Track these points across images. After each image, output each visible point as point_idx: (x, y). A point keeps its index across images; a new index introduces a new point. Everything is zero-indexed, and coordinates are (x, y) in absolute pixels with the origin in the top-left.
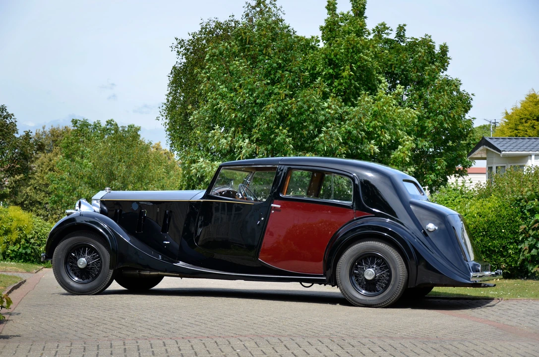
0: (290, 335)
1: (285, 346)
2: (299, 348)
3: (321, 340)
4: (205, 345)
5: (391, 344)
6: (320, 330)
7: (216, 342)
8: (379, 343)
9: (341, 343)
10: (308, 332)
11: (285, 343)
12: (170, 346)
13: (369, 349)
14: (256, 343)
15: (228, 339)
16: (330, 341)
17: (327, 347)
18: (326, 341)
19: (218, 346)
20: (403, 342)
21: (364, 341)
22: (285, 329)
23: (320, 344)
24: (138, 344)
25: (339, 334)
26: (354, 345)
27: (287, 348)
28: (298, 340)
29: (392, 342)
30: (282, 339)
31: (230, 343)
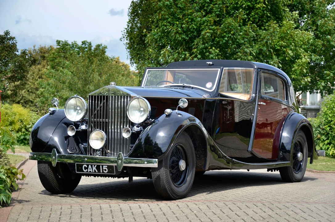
0: (231, 200)
1: (229, 208)
2: (240, 210)
3: (255, 204)
4: (170, 208)
5: (308, 208)
6: (252, 196)
7: (178, 205)
8: (299, 206)
9: (271, 206)
10: (244, 198)
11: (229, 206)
12: (144, 208)
13: (292, 211)
14: (207, 206)
15: (187, 203)
16: (263, 205)
17: (261, 209)
18: (259, 204)
19: (179, 208)
20: (317, 205)
21: (287, 205)
22: (227, 196)
23: (255, 207)
24: (121, 207)
25: (267, 200)
26: (280, 208)
27: (231, 210)
28: (239, 204)
29: (308, 206)
30: (227, 203)
31: (188, 206)
